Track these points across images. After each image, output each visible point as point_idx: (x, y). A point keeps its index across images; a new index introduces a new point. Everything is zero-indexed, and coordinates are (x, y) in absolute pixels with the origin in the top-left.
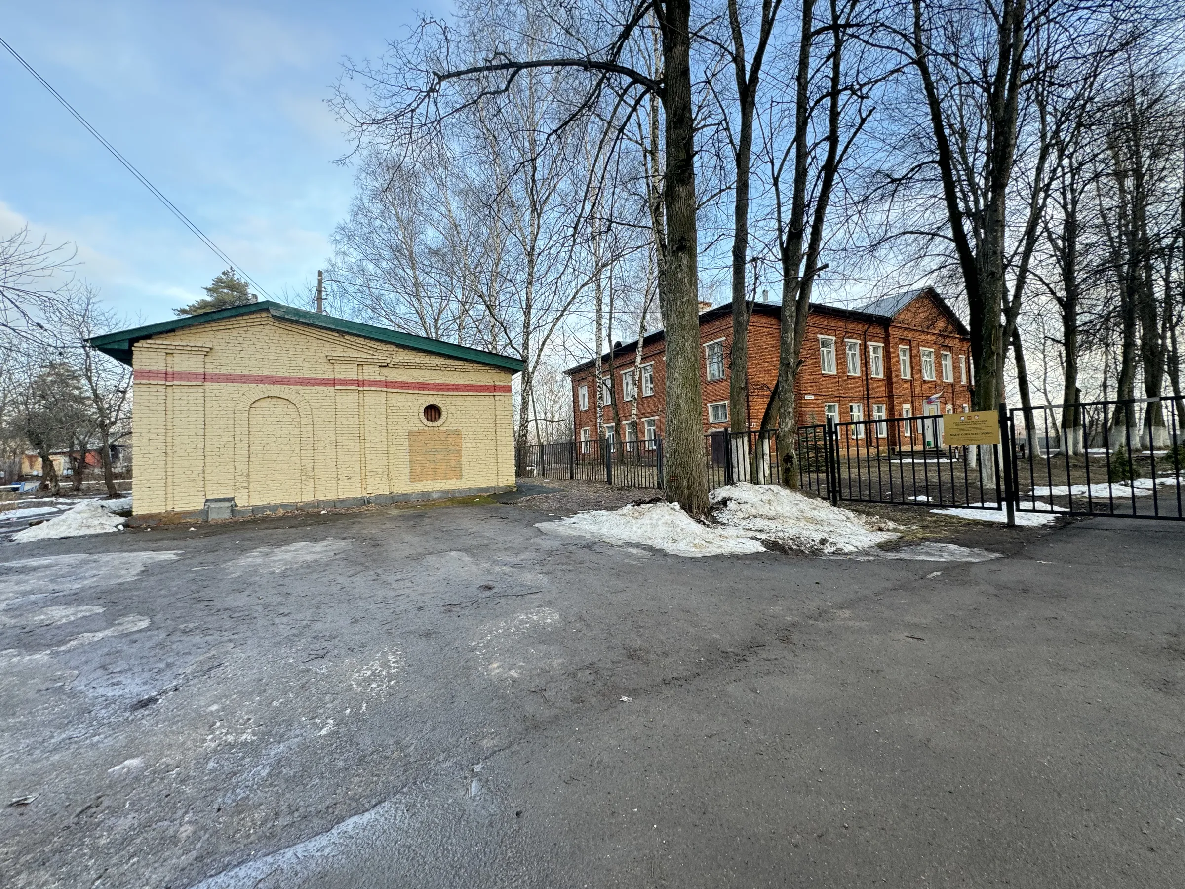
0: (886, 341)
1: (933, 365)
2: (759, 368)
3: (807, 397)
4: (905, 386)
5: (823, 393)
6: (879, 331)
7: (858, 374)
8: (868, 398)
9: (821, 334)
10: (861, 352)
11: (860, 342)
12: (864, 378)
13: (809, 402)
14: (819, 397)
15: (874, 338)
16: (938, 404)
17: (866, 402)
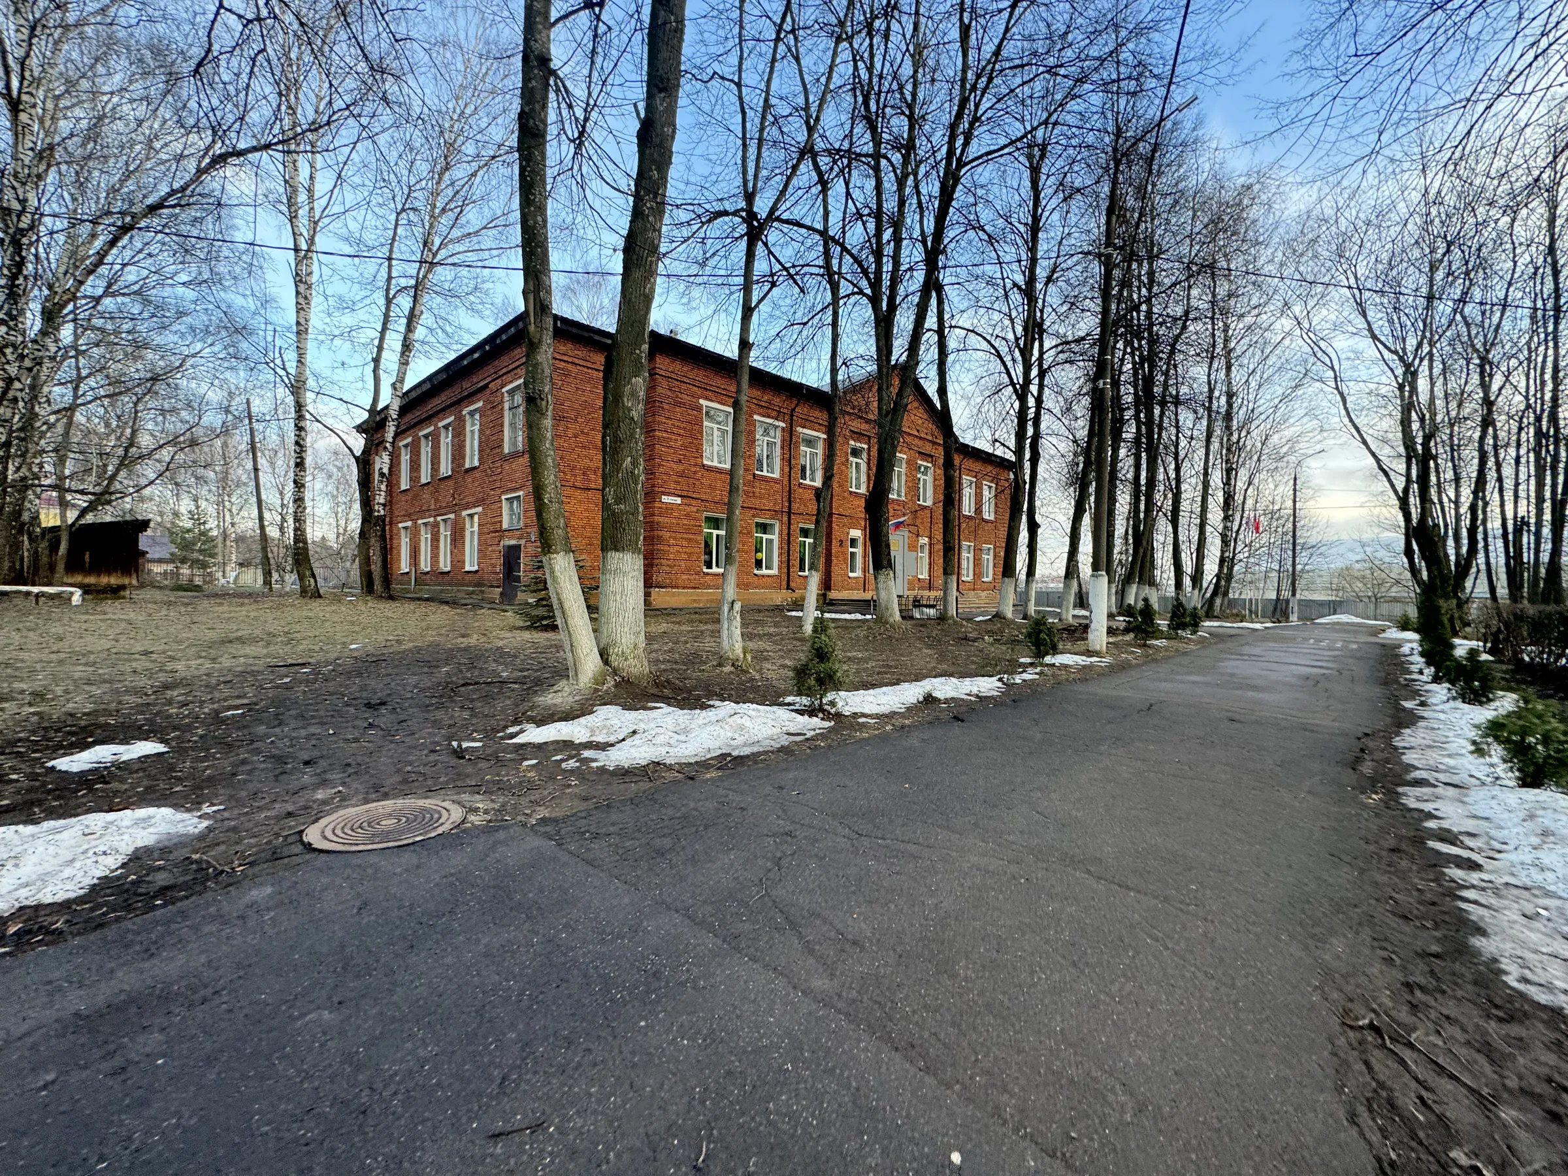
0: (830, 431)
1: (903, 478)
2: (581, 438)
3: (665, 499)
4: (856, 503)
5: (704, 497)
6: (817, 414)
7: (776, 475)
8: (789, 513)
9: (706, 399)
10: (783, 441)
11: (782, 424)
12: (786, 482)
13: (670, 507)
14: (694, 502)
15: (808, 423)
16: (906, 534)
17: (785, 519)
